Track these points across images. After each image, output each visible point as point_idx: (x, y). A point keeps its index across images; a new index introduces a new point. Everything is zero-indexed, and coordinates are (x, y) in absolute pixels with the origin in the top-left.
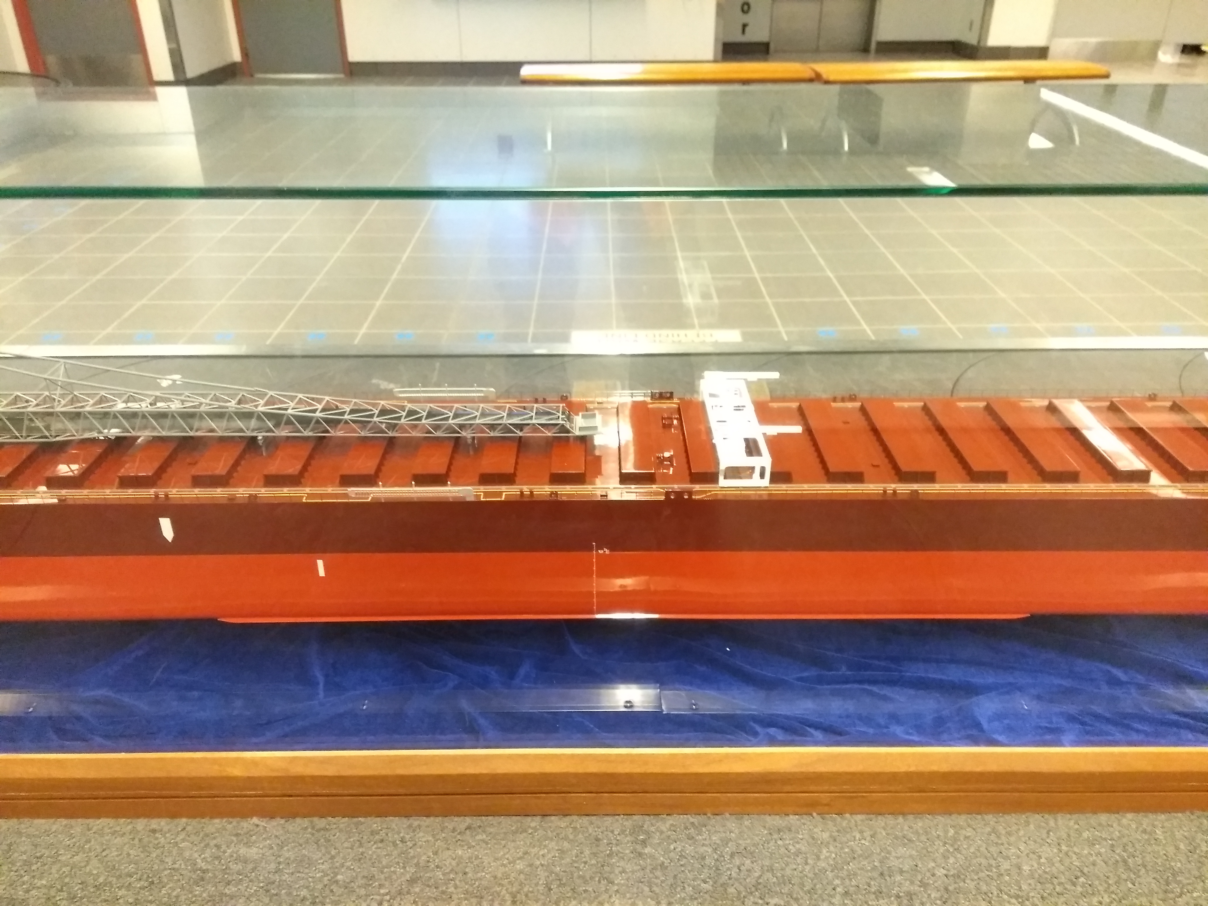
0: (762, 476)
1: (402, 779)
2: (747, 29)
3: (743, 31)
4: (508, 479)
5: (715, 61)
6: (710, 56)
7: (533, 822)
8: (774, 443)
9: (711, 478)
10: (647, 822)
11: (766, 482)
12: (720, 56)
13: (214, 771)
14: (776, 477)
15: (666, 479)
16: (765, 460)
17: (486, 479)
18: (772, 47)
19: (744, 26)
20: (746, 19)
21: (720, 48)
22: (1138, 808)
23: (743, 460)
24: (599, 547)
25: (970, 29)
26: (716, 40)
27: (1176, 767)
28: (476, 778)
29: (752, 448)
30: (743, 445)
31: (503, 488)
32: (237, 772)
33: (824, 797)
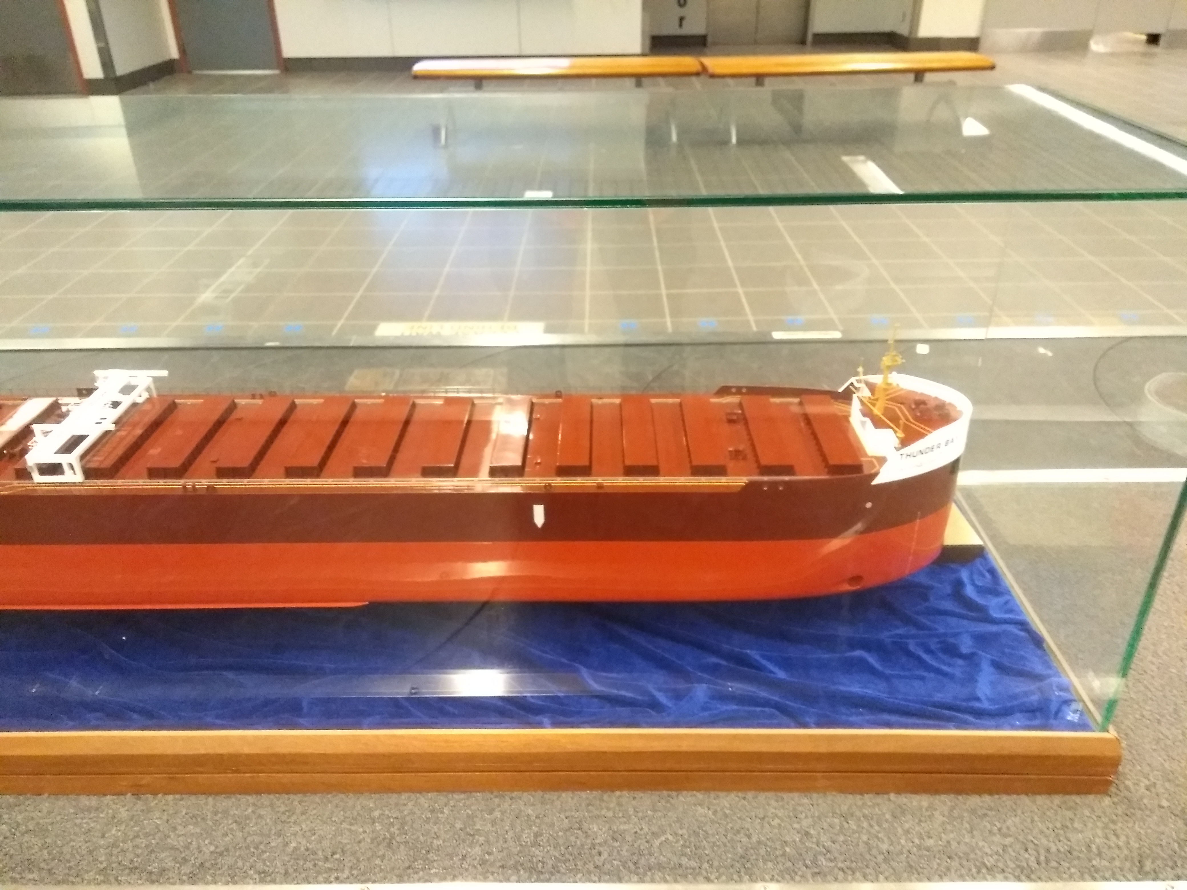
2: (685, 23)
3: (681, 25)
5: (643, 55)
6: (637, 48)
9: (28, 474)
11: (79, 477)
12: (647, 50)
18: (709, 40)
19: (681, 19)
20: (682, 12)
21: (648, 42)
25: (903, 21)
26: (643, 33)
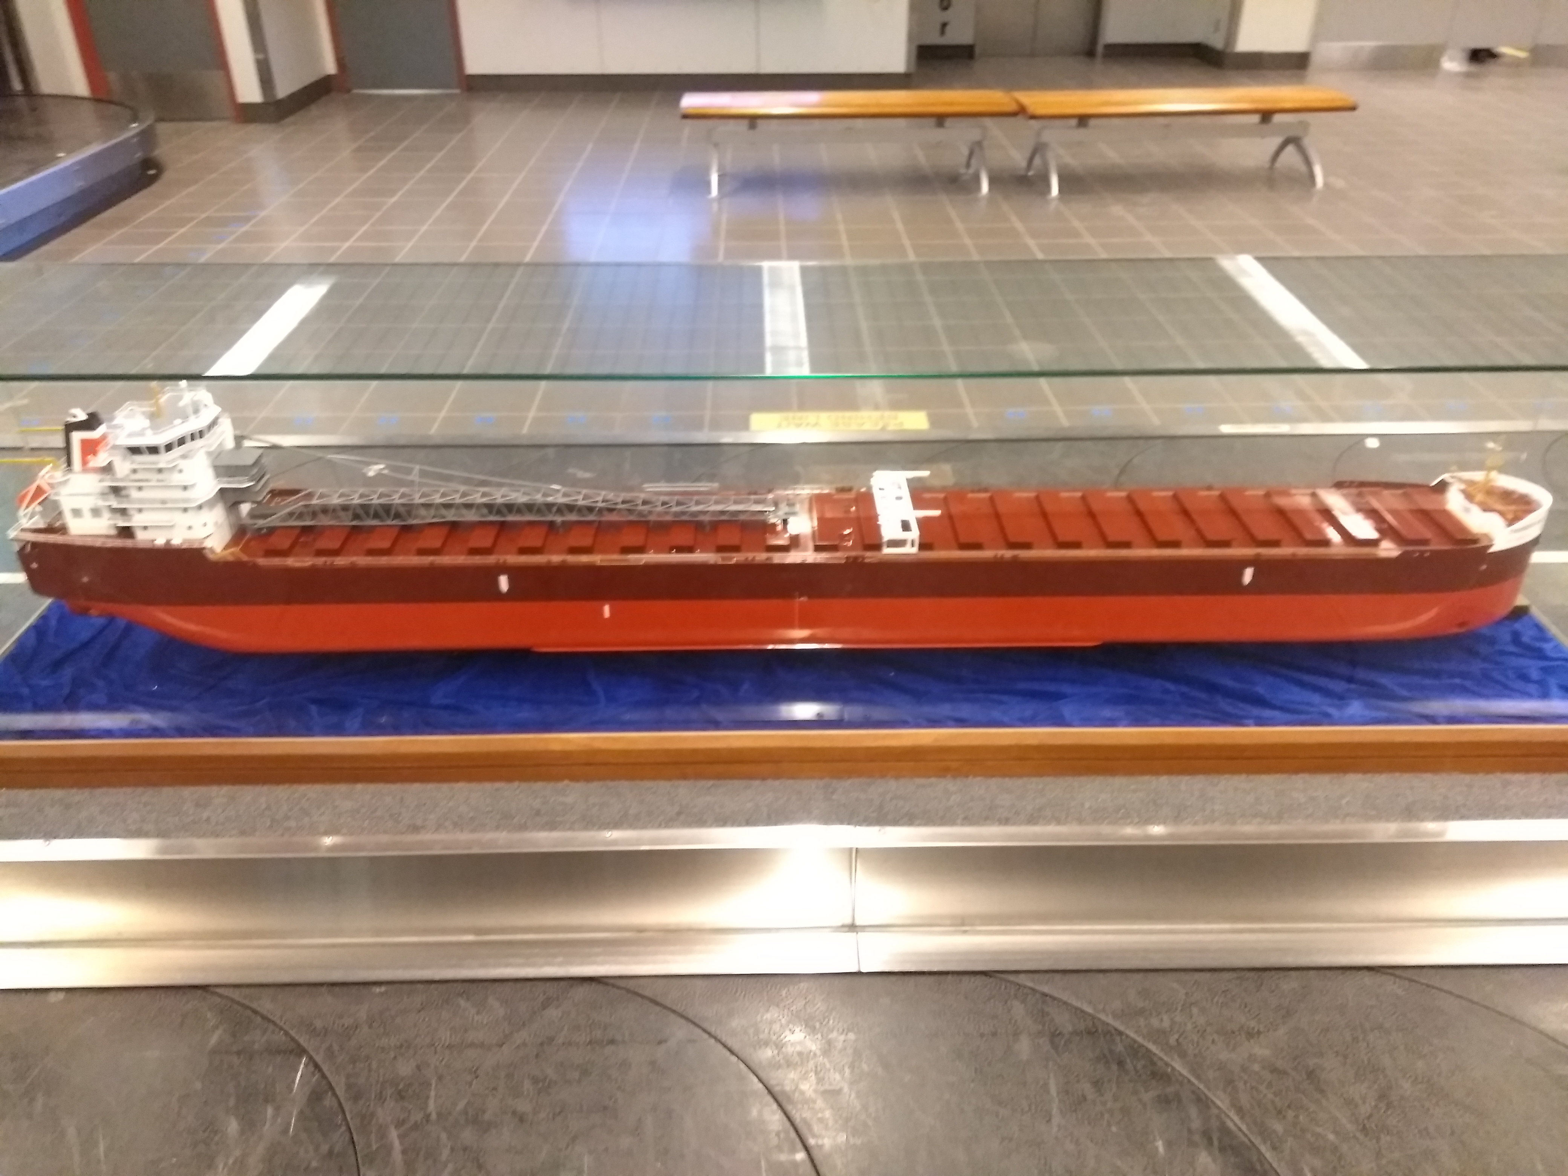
0: (913, 545)
1: (667, 752)
2: (948, 28)
3: (943, 30)
4: (736, 549)
7: (757, 783)
8: (922, 523)
9: (877, 547)
10: (835, 783)
11: (914, 550)
13: (540, 747)
14: (923, 546)
15: (846, 549)
16: (914, 534)
17: (720, 549)
18: (977, 50)
19: (944, 25)
20: (945, 17)
21: (914, 52)
22: (1170, 771)
23: (900, 535)
24: (800, 596)
27: (1193, 741)
28: (717, 751)
29: (906, 526)
30: (900, 525)
31: (734, 555)
32: (556, 747)
33: (955, 765)
